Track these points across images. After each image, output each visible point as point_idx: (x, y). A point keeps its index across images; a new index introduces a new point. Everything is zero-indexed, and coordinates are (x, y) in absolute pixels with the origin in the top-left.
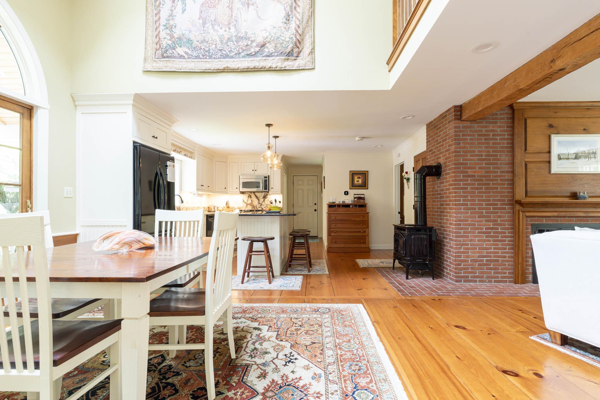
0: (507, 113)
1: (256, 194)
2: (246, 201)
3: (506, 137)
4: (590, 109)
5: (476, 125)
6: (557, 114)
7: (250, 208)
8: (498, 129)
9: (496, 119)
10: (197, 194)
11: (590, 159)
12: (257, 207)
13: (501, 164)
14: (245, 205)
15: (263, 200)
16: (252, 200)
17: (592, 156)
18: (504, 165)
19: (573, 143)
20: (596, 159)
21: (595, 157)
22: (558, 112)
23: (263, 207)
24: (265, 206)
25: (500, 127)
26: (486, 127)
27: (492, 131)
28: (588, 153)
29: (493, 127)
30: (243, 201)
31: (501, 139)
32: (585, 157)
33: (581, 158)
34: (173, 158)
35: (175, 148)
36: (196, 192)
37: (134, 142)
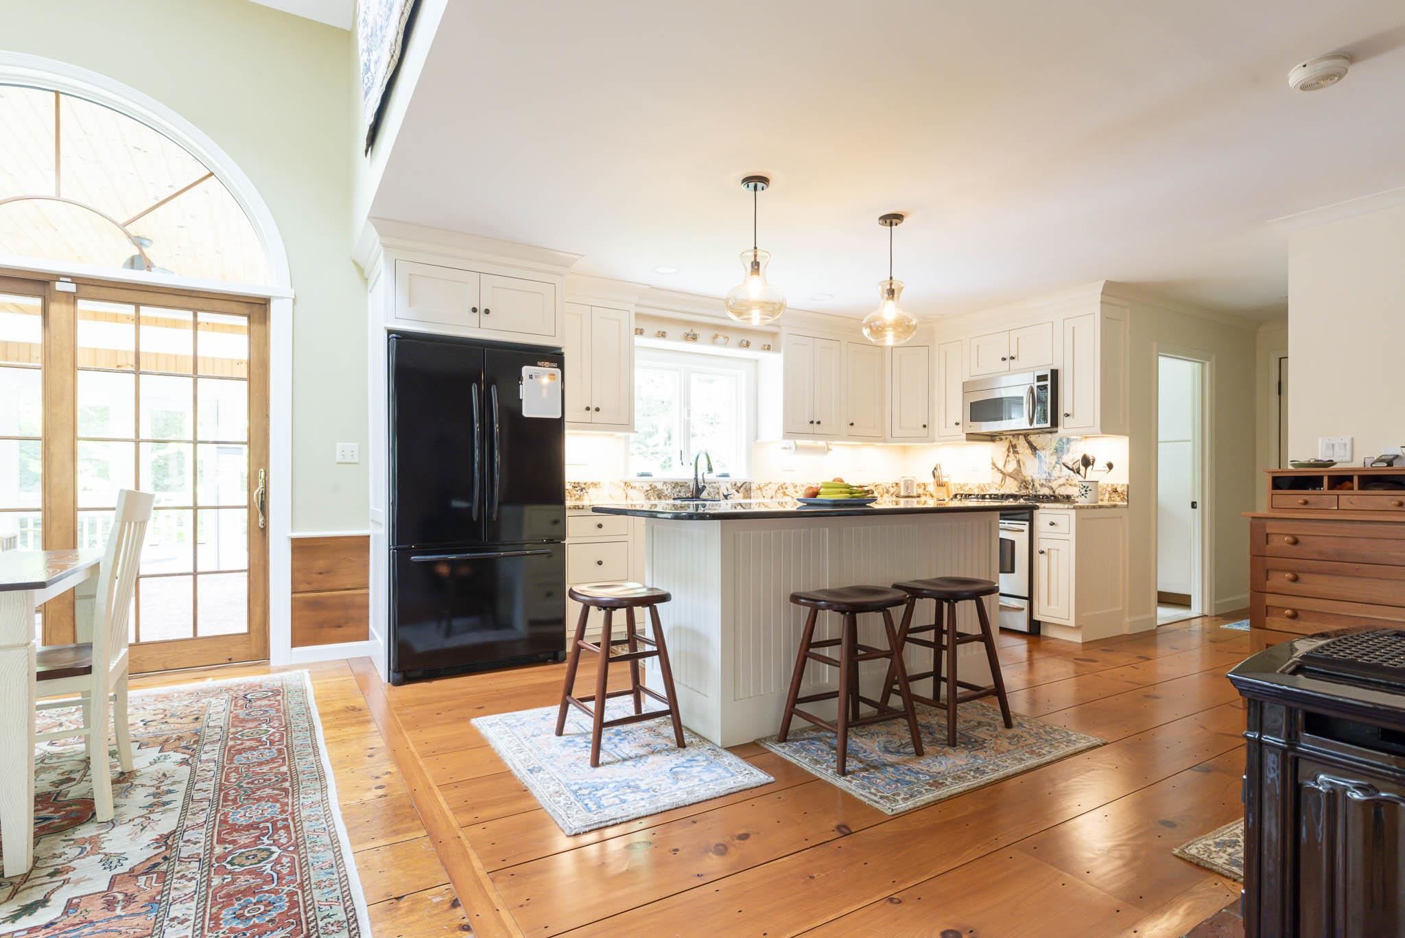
1: (1032, 438)
2: (1000, 465)
7: (1011, 487)
10: (794, 448)
12: (1037, 484)
14: (1000, 476)
15: (1054, 459)
16: (1018, 462)
23: (1054, 485)
24: (1062, 481)
30: (994, 464)
34: (554, 357)
35: (688, 331)
36: (791, 443)
37: (390, 332)
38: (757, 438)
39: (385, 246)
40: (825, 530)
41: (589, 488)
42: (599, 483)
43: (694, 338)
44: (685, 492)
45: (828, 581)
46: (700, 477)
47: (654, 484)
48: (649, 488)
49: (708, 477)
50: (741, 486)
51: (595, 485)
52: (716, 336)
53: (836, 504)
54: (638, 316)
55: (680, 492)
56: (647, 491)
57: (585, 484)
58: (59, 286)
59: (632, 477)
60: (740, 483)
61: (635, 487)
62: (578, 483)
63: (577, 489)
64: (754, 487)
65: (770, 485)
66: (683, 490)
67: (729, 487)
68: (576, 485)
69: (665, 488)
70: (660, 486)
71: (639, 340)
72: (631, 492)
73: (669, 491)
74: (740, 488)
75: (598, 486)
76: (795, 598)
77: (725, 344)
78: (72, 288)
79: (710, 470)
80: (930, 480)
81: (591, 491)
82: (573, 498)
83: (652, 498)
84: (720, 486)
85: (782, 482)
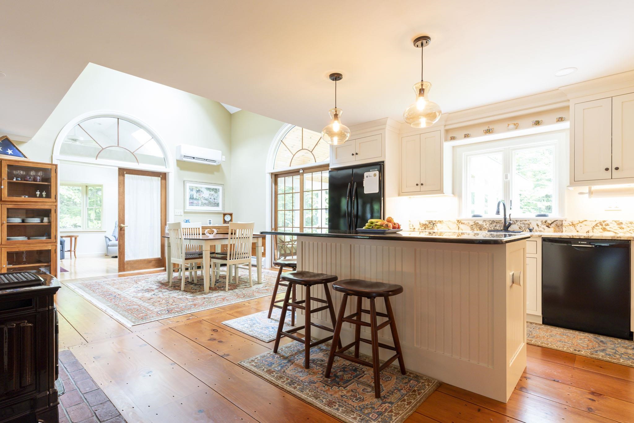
41: (437, 223)
42: (443, 221)
43: (493, 131)
44: (500, 226)
47: (476, 221)
48: (473, 224)
50: (552, 223)
51: (440, 222)
52: (508, 125)
54: (446, 131)
55: (496, 226)
56: (472, 225)
57: (435, 221)
59: (467, 217)
60: (551, 220)
61: (464, 223)
62: (432, 221)
63: (431, 224)
64: (565, 224)
65: (585, 223)
66: (498, 225)
67: (540, 224)
68: (431, 222)
69: (484, 224)
70: (481, 223)
72: (461, 226)
73: (488, 225)
74: (551, 224)
75: (442, 222)
77: (516, 129)
78: (303, 171)
81: (439, 225)
82: (429, 228)
83: (475, 229)
84: (530, 223)
85: (601, 220)
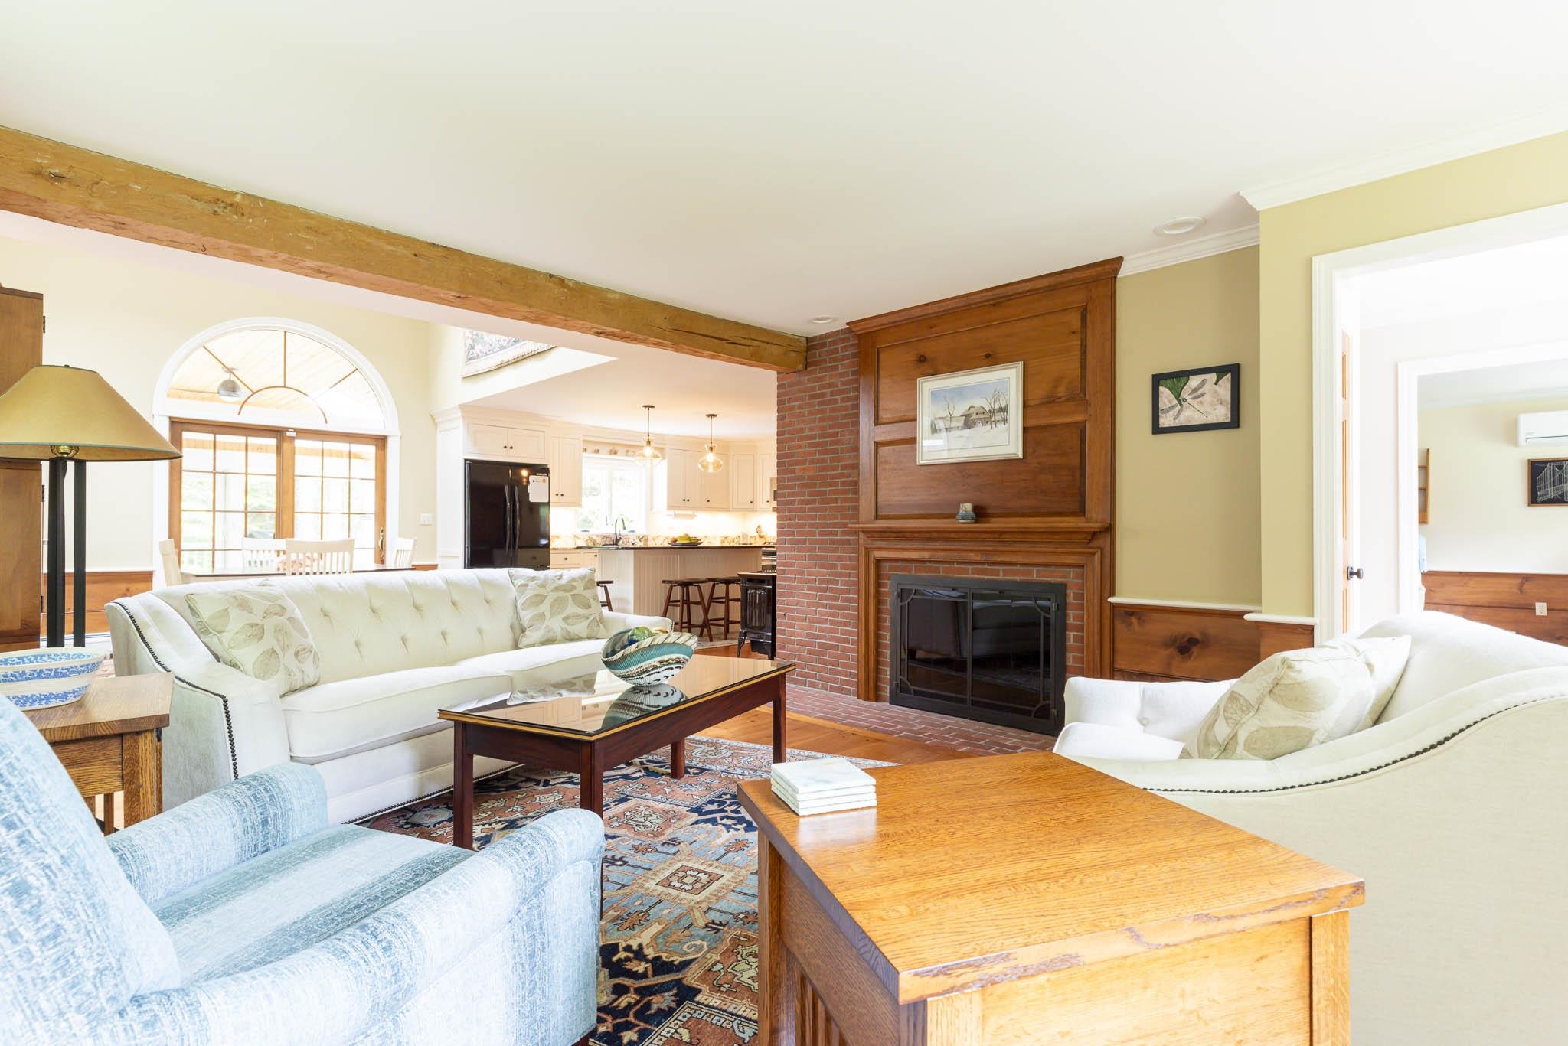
0: (852, 345)
3: (851, 394)
4: (998, 303)
5: (806, 378)
6: (933, 329)
8: (839, 380)
9: (835, 360)
10: (673, 515)
11: (993, 426)
13: (842, 451)
17: (999, 417)
18: (849, 451)
19: (959, 393)
20: (1007, 425)
21: (1005, 421)
22: (935, 326)
25: (842, 375)
26: (820, 379)
27: (830, 385)
28: (990, 411)
29: (832, 376)
31: (843, 400)
32: (985, 421)
33: (975, 424)
34: (543, 470)
35: (611, 448)
36: (671, 512)
37: (466, 460)
38: (652, 509)
39: (463, 417)
40: (678, 556)
43: (616, 453)
45: (679, 577)
46: (618, 533)
47: (591, 535)
49: (624, 532)
52: (627, 451)
53: (683, 544)
54: (584, 441)
55: (607, 539)
58: (288, 434)
59: (578, 532)
60: (642, 535)
61: (580, 538)
64: (650, 538)
65: (659, 537)
66: (609, 539)
67: (635, 537)
69: (598, 537)
70: (594, 537)
71: (584, 454)
73: (600, 538)
74: (641, 537)
76: (664, 582)
77: (633, 456)
78: (293, 434)
79: (624, 528)
80: (756, 534)
84: (631, 537)
